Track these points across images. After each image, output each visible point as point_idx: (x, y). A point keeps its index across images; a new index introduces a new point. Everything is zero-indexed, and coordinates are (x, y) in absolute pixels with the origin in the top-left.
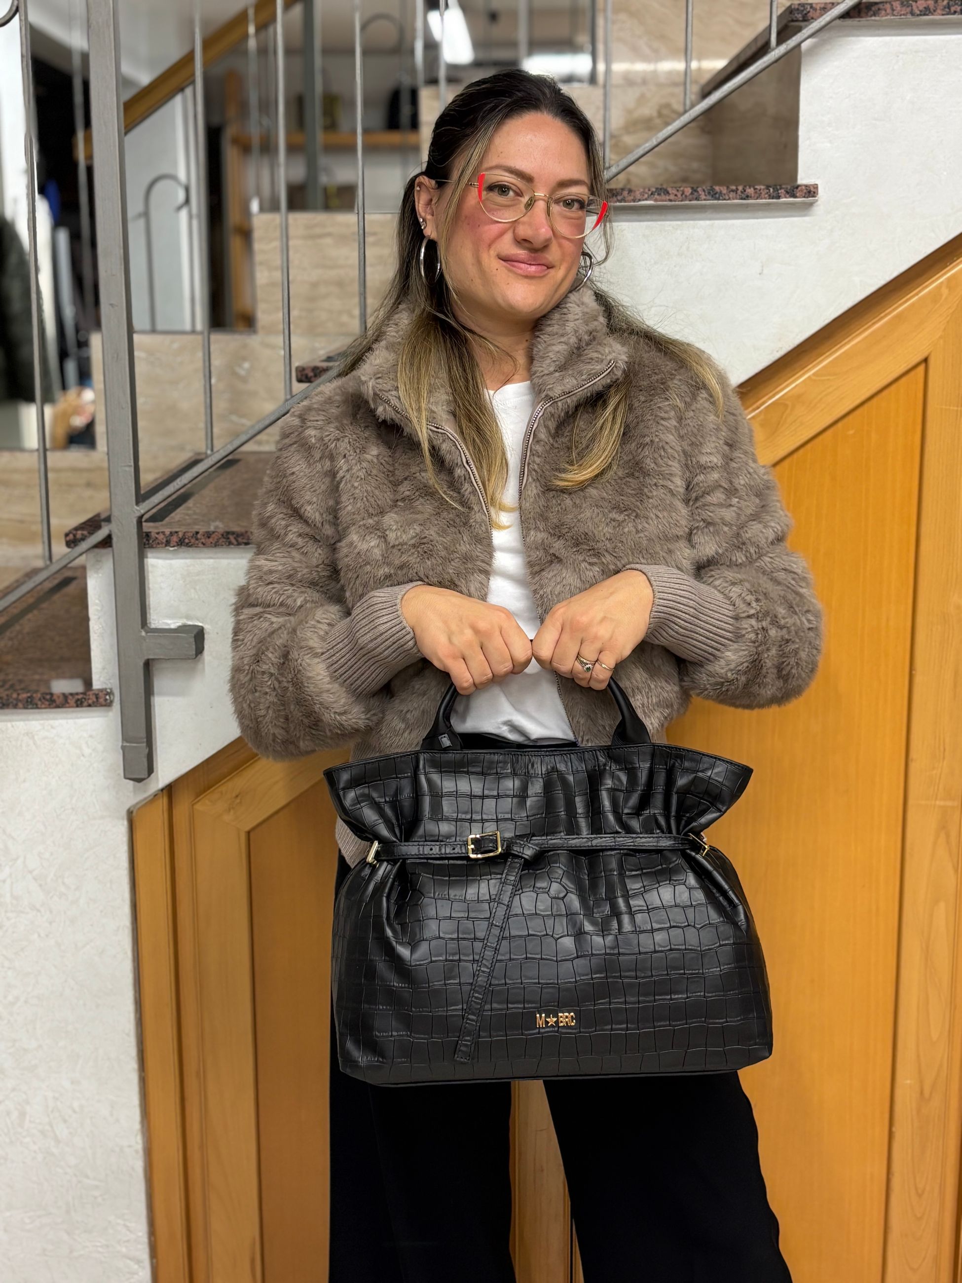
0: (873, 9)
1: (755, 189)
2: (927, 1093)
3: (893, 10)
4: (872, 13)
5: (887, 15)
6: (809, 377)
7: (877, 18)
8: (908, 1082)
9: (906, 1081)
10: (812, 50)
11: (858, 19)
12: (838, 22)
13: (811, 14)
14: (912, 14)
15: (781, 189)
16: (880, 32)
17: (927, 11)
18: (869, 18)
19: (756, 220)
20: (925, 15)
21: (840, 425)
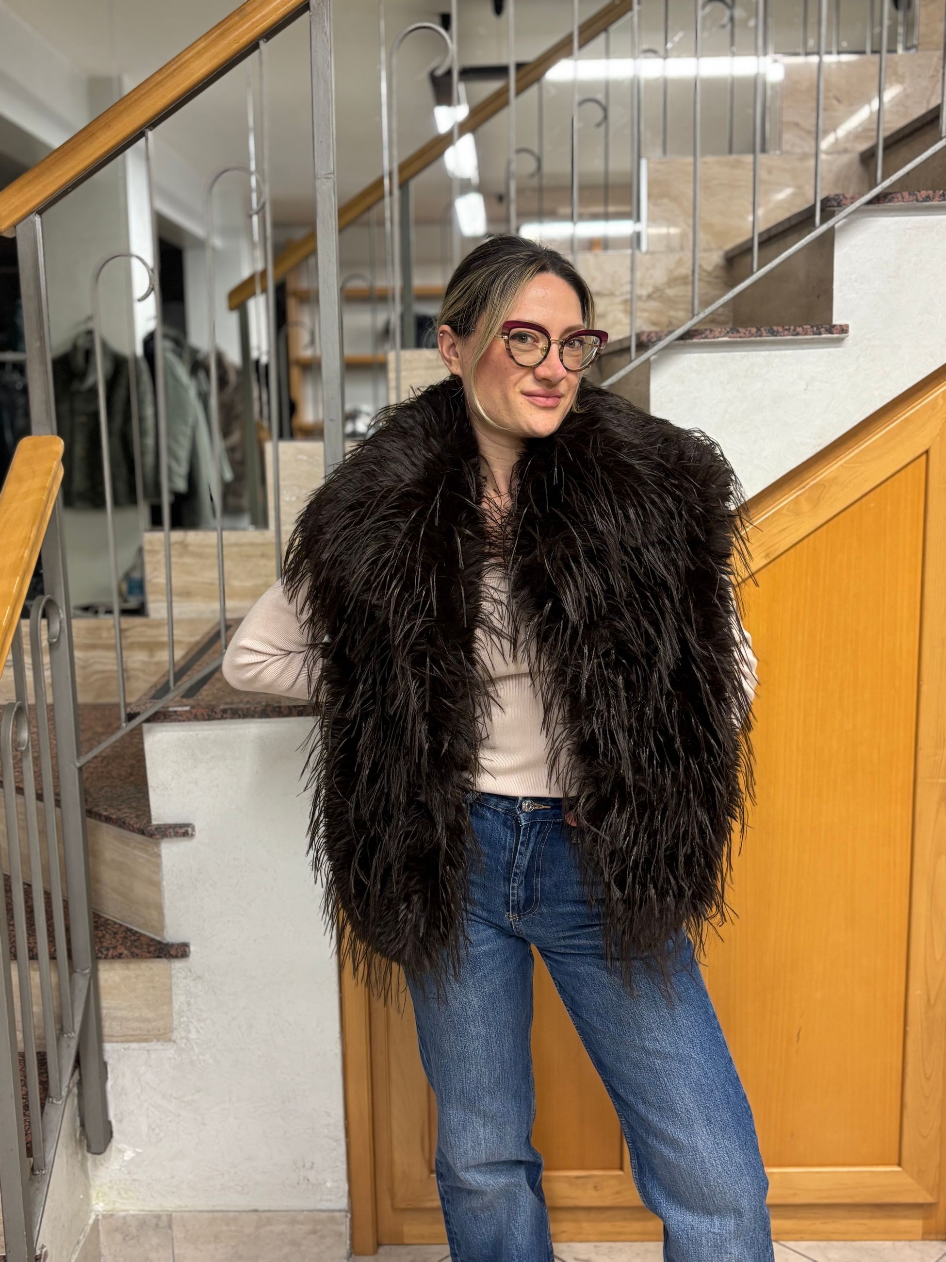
0: (890, 197)
1: (803, 328)
2: (932, 1001)
3: (903, 198)
4: (887, 200)
5: (898, 201)
6: (842, 465)
7: (891, 204)
8: (918, 992)
9: (917, 992)
10: (843, 228)
11: (877, 205)
12: (863, 207)
13: (843, 202)
14: (917, 200)
15: (822, 327)
16: (892, 214)
17: (927, 198)
18: (885, 204)
19: (801, 351)
20: (926, 201)
21: (864, 499)
